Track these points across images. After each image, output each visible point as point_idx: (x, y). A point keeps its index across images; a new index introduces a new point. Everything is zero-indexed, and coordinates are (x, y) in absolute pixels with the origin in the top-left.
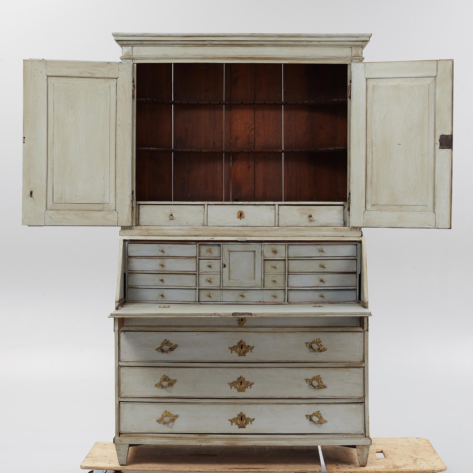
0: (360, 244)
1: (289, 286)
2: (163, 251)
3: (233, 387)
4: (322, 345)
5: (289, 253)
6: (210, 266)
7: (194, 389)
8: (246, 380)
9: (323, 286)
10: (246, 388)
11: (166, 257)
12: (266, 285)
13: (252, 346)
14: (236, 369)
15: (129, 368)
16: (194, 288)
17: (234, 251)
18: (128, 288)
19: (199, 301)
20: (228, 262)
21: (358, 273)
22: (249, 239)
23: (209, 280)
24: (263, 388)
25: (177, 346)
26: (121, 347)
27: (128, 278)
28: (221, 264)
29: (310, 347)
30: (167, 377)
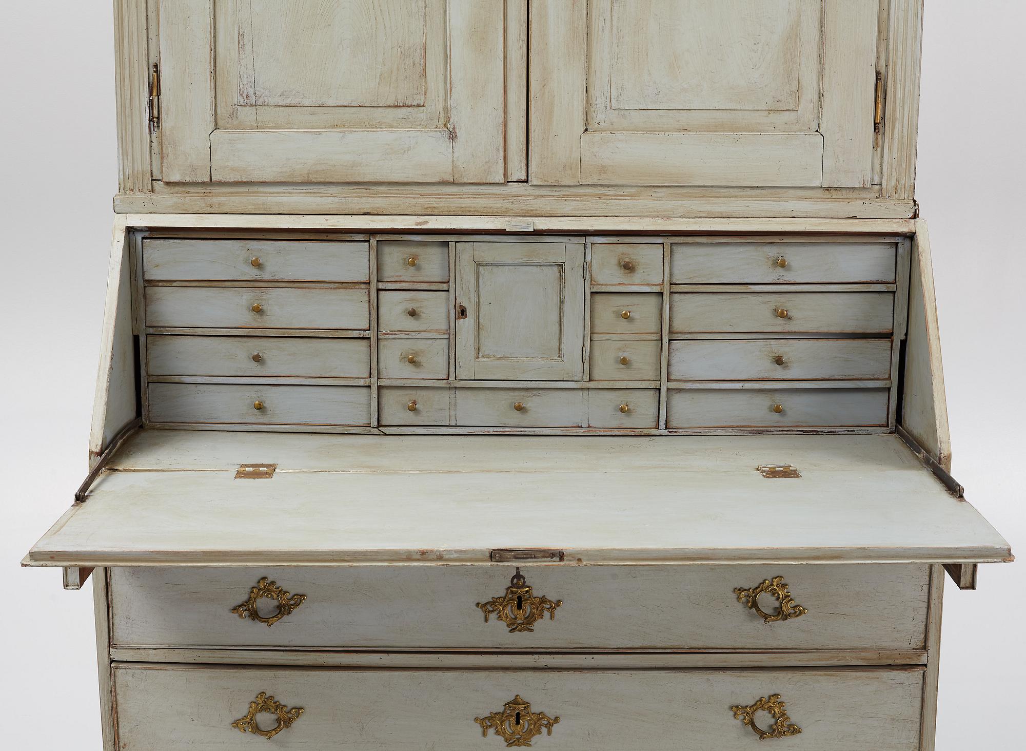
0: (907, 243)
1: (672, 377)
2: (257, 265)
3: (491, 731)
4: (789, 596)
5: (676, 271)
6: (413, 314)
7: (361, 735)
8: (534, 709)
9: (781, 378)
10: (533, 735)
11: (270, 284)
12: (596, 375)
13: (554, 600)
14: (501, 674)
15: (142, 671)
16: (362, 382)
17: (492, 265)
18: (148, 383)
19: (379, 425)
20: (474, 299)
21: (898, 337)
22: (543, 224)
23: (412, 358)
24: (589, 734)
25: (301, 601)
26: (114, 602)
27: (149, 352)
28: (452, 307)
29: (750, 605)
30: (271, 697)
